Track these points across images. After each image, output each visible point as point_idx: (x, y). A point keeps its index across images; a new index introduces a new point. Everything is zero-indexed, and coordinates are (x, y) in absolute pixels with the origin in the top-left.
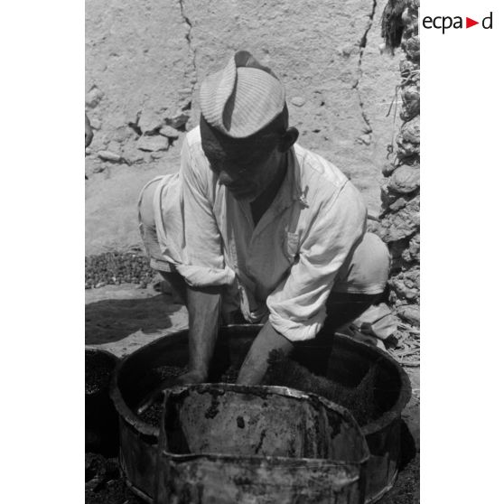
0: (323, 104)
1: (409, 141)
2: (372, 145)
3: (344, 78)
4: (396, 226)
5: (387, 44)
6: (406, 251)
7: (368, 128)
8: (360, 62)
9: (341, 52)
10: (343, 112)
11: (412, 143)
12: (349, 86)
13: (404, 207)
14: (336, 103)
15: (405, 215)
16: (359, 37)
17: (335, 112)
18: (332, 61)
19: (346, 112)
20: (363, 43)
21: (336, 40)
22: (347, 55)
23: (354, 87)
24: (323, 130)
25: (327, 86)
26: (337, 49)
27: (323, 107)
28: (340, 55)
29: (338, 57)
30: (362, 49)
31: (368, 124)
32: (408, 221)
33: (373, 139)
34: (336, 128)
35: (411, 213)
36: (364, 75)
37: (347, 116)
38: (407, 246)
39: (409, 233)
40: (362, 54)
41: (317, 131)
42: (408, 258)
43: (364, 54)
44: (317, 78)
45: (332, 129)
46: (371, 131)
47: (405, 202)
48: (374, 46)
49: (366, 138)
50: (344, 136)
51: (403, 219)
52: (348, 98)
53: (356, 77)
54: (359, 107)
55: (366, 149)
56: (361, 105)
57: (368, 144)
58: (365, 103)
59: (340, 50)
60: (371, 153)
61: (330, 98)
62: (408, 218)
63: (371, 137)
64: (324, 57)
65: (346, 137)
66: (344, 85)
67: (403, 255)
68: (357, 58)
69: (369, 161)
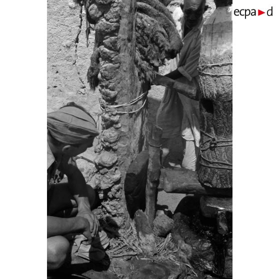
0: (57, 72)
1: (107, 141)
2: (86, 94)
3: (68, 59)
4: (104, 182)
5: (91, 87)
6: (110, 192)
7: (83, 85)
8: (76, 50)
9: (65, 45)
10: (69, 77)
11: (109, 142)
12: (71, 63)
13: (107, 172)
14: (65, 72)
15: (108, 177)
16: (74, 37)
17: (64, 77)
18: (61, 50)
19: (71, 77)
20: (77, 41)
21: (62, 39)
22: (68, 47)
23: (74, 64)
24: (59, 86)
25: (59, 63)
26: (63, 43)
27: (58, 74)
28: (64, 47)
29: (64, 48)
30: (77, 44)
31: (83, 83)
32: (110, 180)
33: (86, 91)
34: (66, 85)
35: (111, 176)
36: (79, 58)
37: (71, 79)
38: (110, 191)
39: (110, 186)
40: (76, 46)
41: (55, 87)
42: (111, 196)
43: (78, 47)
44: (53, 58)
45: (63, 86)
46: (85, 87)
47: (107, 170)
48: (83, 43)
49: (83, 90)
50: (70, 89)
51: (107, 178)
52: (71, 69)
53: (74, 59)
54: (78, 75)
55: (83, 97)
56: (79, 73)
57: (84, 94)
58: (81, 73)
59: (64, 44)
60: (86, 99)
61: (61, 69)
62: (109, 178)
63: (85, 90)
64: (56, 47)
65: (72, 91)
66: (68, 63)
67: (108, 194)
68: (74, 48)
69: (85, 103)
